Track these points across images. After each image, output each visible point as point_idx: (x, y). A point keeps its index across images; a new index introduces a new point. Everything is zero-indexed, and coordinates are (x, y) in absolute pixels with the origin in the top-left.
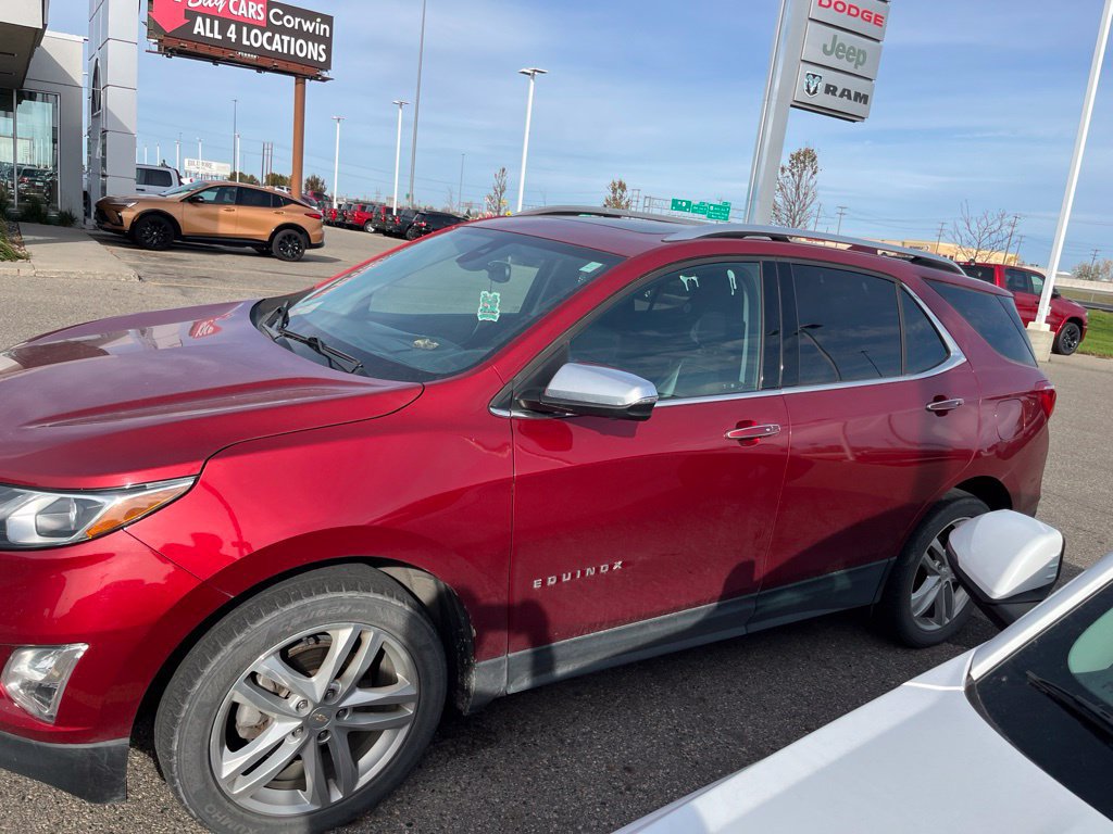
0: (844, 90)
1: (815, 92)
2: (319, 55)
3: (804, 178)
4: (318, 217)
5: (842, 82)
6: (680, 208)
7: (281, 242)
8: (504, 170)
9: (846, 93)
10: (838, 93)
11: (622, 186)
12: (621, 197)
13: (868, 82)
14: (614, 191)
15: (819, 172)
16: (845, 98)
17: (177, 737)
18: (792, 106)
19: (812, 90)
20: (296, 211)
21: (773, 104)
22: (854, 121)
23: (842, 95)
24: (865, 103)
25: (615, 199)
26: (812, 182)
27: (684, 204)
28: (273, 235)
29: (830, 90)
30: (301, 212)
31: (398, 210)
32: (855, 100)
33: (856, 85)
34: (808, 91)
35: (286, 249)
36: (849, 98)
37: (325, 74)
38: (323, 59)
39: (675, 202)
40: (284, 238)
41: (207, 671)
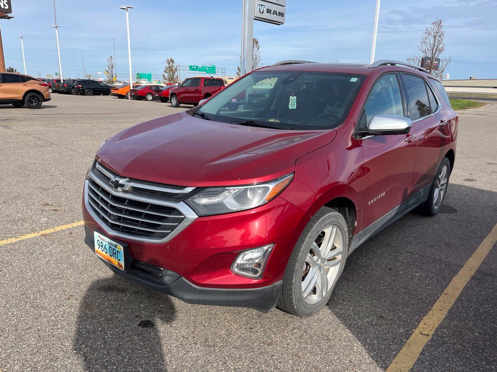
0: (274, 11)
1: (263, 12)
2: (4, 5)
3: (254, 51)
4: (46, 85)
5: (273, 8)
6: (193, 70)
7: (29, 100)
8: (111, 57)
9: (275, 13)
10: (272, 12)
11: (172, 61)
12: (172, 66)
13: (283, 7)
14: (169, 63)
15: (260, 48)
16: (275, 15)
17: (295, 277)
18: (254, 19)
19: (261, 11)
20: (34, 83)
21: (247, 19)
22: (279, 25)
23: (273, 13)
24: (283, 16)
25: (169, 67)
26: (258, 53)
27: (195, 68)
28: (24, 97)
29: (269, 11)
30: (37, 83)
31: (63, 80)
32: (279, 15)
33: (278, 9)
34: (260, 12)
35: (32, 103)
36: (277, 15)
37: (9, 15)
38: (7, 7)
39: (191, 67)
40: (30, 97)
41: (302, 249)
